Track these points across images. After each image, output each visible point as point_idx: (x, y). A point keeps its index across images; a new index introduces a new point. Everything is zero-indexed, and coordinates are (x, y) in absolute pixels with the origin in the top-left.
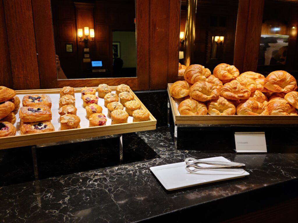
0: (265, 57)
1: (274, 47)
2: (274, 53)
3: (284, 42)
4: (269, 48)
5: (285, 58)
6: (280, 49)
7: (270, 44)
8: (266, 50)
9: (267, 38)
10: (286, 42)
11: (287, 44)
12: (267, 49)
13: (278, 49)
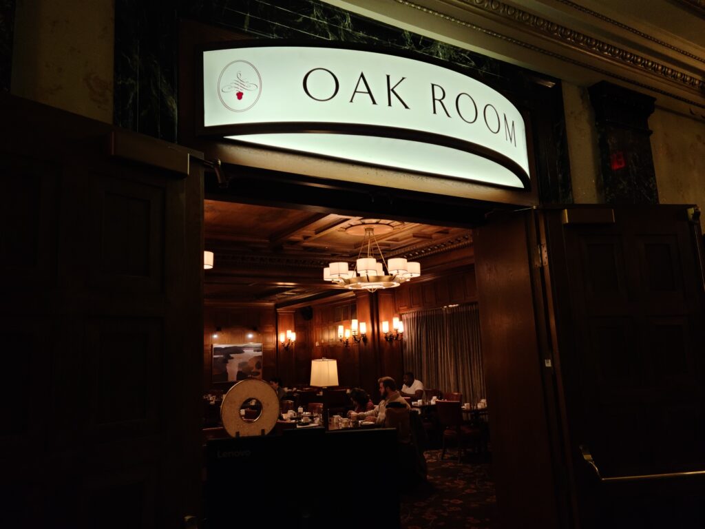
0: (228, 371)
1: (240, 358)
2: (241, 365)
3: (254, 351)
4: (231, 360)
5: (260, 371)
6: (250, 360)
7: (232, 355)
8: (227, 362)
9: (226, 348)
10: (258, 351)
11: (260, 354)
12: (229, 361)
13: (247, 361)
